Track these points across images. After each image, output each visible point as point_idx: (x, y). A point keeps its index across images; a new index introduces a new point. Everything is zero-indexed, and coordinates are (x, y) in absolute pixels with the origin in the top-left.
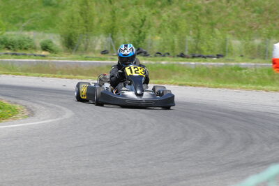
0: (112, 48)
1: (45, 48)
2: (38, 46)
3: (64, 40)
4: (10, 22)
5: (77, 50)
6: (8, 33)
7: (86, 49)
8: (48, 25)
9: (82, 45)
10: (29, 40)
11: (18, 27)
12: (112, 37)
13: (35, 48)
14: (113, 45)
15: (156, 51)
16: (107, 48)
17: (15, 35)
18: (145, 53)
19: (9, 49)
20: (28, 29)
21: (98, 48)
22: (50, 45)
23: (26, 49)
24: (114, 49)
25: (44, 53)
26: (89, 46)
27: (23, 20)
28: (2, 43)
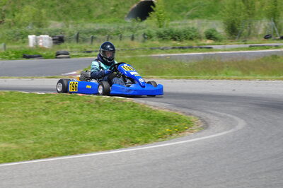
0: (275, 32)
1: (210, 36)
2: (203, 35)
3: (227, 26)
4: (175, 12)
5: (240, 36)
6: (173, 23)
7: (249, 33)
8: (211, 12)
9: (245, 31)
10: (194, 30)
11: (182, 16)
12: (274, 21)
13: (200, 38)
14: (276, 29)
16: (270, 32)
17: (179, 24)
19: (175, 39)
20: (192, 17)
21: (261, 32)
22: (214, 33)
23: (191, 39)
24: (277, 33)
25: (209, 42)
26: (252, 32)
27: (187, 10)
28: (169, 35)
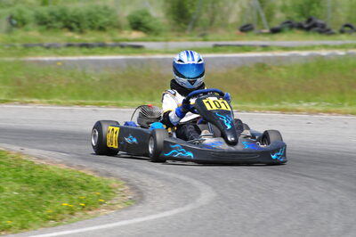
0: (259, 19)
1: (137, 25)
2: (125, 22)
5: (194, 26)
7: (212, 21)
9: (205, 17)
10: (107, 12)
13: (118, 27)
14: (262, 14)
15: (343, 21)
16: (250, 19)
18: (323, 26)
19: (71, 29)
21: (234, 18)
22: (146, 19)
23: (101, 29)
24: (264, 21)
25: (135, 35)
26: (218, 18)
28: (58, 19)
